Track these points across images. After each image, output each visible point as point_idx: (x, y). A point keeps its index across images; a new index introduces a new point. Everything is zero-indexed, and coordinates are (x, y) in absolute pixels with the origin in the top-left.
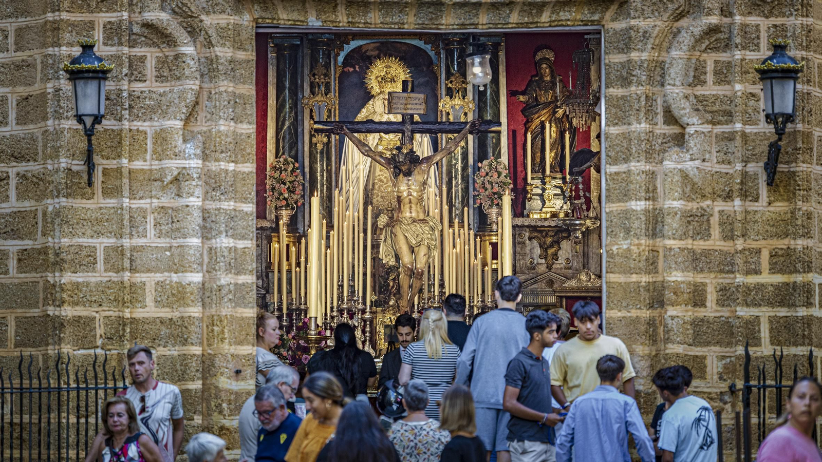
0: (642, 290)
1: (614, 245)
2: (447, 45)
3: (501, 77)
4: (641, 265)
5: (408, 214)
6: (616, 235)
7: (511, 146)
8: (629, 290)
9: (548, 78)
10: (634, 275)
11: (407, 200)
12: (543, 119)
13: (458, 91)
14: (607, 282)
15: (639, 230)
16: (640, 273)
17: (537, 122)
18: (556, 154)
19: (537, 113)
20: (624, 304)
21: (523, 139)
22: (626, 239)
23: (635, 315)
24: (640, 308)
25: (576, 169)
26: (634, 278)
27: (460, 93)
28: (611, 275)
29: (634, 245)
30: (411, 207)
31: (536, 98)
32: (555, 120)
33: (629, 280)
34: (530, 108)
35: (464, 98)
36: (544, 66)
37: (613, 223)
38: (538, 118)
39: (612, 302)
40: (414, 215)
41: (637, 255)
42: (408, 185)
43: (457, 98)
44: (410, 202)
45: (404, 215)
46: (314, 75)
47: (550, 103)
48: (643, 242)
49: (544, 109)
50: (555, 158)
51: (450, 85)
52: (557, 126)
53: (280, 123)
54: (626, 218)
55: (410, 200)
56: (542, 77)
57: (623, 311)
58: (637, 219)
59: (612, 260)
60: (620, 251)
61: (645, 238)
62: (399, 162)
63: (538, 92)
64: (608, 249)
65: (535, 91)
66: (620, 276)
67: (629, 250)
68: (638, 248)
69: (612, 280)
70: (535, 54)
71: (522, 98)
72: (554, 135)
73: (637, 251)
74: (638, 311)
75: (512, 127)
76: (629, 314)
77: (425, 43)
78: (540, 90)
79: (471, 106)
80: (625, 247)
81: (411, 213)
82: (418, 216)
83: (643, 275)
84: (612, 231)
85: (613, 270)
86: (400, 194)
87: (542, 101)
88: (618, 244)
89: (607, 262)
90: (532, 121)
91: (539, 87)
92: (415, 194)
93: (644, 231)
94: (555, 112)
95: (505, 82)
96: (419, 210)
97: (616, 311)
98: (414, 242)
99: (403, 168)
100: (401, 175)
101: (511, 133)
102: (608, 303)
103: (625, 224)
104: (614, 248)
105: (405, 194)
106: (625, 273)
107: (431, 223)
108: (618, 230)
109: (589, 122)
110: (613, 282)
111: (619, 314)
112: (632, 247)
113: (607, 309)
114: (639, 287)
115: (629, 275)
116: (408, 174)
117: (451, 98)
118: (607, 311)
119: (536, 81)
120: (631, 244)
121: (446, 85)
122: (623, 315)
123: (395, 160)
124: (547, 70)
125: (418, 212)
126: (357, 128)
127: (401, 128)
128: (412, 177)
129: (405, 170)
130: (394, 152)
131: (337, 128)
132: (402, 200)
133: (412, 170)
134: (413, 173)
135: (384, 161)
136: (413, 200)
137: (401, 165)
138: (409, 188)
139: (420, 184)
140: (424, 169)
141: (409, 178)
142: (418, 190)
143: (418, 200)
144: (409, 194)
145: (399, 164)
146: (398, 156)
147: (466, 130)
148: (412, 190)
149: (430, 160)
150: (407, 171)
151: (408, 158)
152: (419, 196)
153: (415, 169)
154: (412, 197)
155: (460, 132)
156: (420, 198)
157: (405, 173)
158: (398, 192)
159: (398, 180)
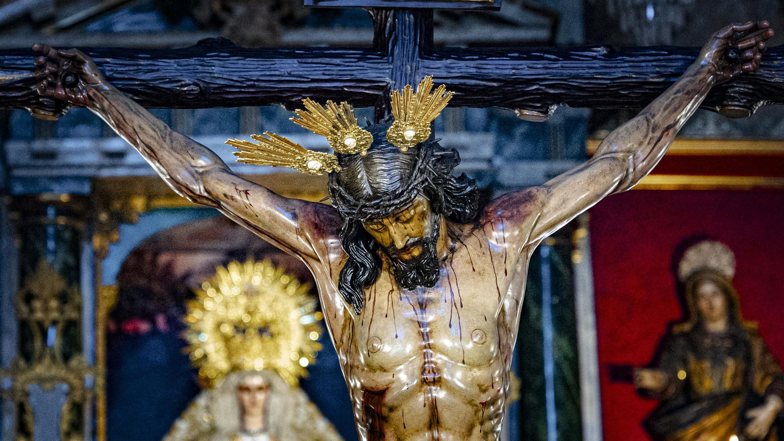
9: (721, 326)
19: (693, 421)
31: (687, 383)
36: (708, 288)
42: (425, 333)
46: (29, 298)
47: (730, 395)
49: (711, 411)
56: (700, 325)
63: (693, 363)
70: (679, 256)
71: (649, 379)
78: (699, 360)
86: (379, 380)
92: (457, 377)
94: (747, 420)
99: (397, 236)
100: (385, 282)
116: (422, 270)
126: (155, 75)
127: (372, 75)
128: (441, 290)
129: (406, 249)
130: (350, 142)
131: (54, 74)
132: (392, 409)
133: (438, 249)
134: (444, 272)
135: (295, 217)
136: (449, 407)
137: (387, 216)
138: (429, 346)
139: (483, 324)
140: (500, 251)
141: (426, 296)
142: (475, 357)
143: (476, 412)
144: (430, 377)
145: (377, 206)
146: (368, 161)
147: (698, 73)
148: (443, 353)
149: (530, 207)
150: (416, 253)
151: (422, 172)
152: (480, 386)
153: (453, 250)
154: (440, 394)
155: (662, 91)
156: (485, 398)
157: (403, 266)
158: (368, 365)
159: (369, 304)
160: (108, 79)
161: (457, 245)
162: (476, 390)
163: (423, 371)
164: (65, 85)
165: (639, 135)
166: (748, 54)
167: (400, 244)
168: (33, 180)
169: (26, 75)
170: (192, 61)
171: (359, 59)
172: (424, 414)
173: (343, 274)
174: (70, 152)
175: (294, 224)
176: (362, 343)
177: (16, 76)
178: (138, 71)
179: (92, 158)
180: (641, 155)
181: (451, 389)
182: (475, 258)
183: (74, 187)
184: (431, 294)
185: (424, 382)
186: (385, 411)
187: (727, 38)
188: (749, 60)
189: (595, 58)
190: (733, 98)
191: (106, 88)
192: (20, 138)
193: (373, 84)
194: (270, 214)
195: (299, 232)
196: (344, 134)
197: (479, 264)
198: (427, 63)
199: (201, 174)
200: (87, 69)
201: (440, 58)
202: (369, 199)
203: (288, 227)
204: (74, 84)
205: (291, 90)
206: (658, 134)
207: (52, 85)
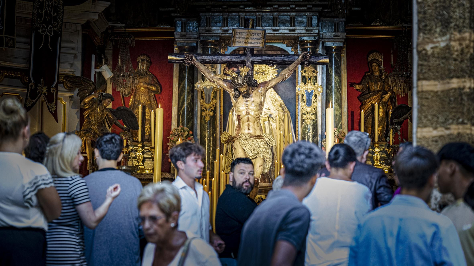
0: (465, 98)
1: (428, 43)
2: (303, 45)
3: (343, 73)
4: (464, 66)
5: (246, 131)
6: (430, 30)
7: (350, 123)
8: (447, 100)
9: (377, 74)
10: (455, 80)
11: (245, 118)
12: (373, 103)
13: (310, 79)
14: (418, 92)
15: (461, 20)
16: (463, 77)
17: (369, 104)
18: (383, 128)
19: (369, 98)
20: (441, 119)
21: (359, 118)
22: (443, 34)
23: (455, 132)
24: (463, 123)
25: (395, 120)
26: (455, 83)
27: (312, 80)
28: (425, 83)
29: (455, 41)
30: (249, 124)
31: (369, 88)
32: (382, 103)
33: (447, 87)
34: (364, 95)
35: (314, 84)
36: (375, 64)
37: (427, 15)
38: (370, 101)
39: (426, 117)
40: (251, 131)
41: (459, 53)
42: (247, 106)
43: (309, 84)
44: (248, 120)
45: (243, 131)
47: (378, 91)
48: (467, 35)
49: (374, 95)
50: (382, 131)
51: (304, 74)
52: (383, 109)
53: (180, 104)
54: (445, 8)
55: (248, 118)
56: (372, 73)
57: (440, 129)
58: (459, 6)
59: (426, 63)
60: (437, 51)
61: (469, 30)
62: (238, 84)
64: (420, 49)
65: (368, 83)
66: (436, 83)
67: (448, 47)
68: (461, 44)
69: (425, 88)
70: (368, 56)
71: (358, 87)
72: (381, 114)
73: (459, 48)
74: (461, 127)
75: (351, 109)
76: (448, 132)
77: (287, 46)
78: (371, 82)
79: (319, 90)
80: (443, 44)
81: (249, 129)
82: (255, 133)
83: (467, 80)
84: (426, 26)
85: (426, 75)
86: (239, 114)
87: (372, 90)
88: (433, 42)
89: (419, 65)
90: (365, 104)
91: (371, 80)
92: (252, 113)
93: (467, 21)
94: (382, 98)
95: (346, 77)
96: (256, 128)
97: (431, 129)
98: (251, 154)
99: (242, 90)
100: (241, 97)
101: (350, 113)
102: (419, 118)
103: (444, 14)
104: (429, 47)
105: (244, 113)
106: (442, 79)
107: (266, 139)
108: (433, 23)
109: (406, 91)
110: (427, 92)
111: (435, 133)
112: (453, 43)
113: (418, 127)
114: (461, 95)
115: (448, 80)
116: (247, 95)
117: (305, 84)
118: (419, 130)
119: (368, 76)
120: (450, 40)
121: (302, 74)
122: (440, 133)
123: (235, 83)
124: (377, 68)
125: (255, 129)
126: (205, 59)
127: (243, 59)
128: (250, 99)
129: (244, 92)
130: (234, 75)
131: (188, 59)
132: (241, 118)
133: (250, 92)
134: (251, 95)
135: (227, 85)
136: (251, 118)
137: (240, 87)
138: (248, 108)
139: (257, 104)
140: (261, 92)
141: (247, 100)
142: (255, 110)
143: (255, 119)
144: (248, 113)
145: (238, 86)
146: (237, 79)
147: (298, 60)
148: (250, 109)
149: (266, 84)
150: (246, 93)
151: (246, 80)
152: (256, 115)
153: (253, 92)
154: (250, 116)
155: (293, 63)
156: (257, 117)
157: (244, 95)
158: (238, 111)
159: (238, 101)
160: (197, 59)
161: (253, 91)
162: (255, 115)
163: (247, 112)
164: (190, 61)
165: (286, 72)
166: (308, 57)
167: (242, 92)
168: (206, 36)
169: (183, 58)
170: (212, 56)
171: (240, 56)
172: (247, 119)
173: (234, 96)
174: (215, 30)
175: (227, 86)
176: (237, 107)
177: (182, 58)
178: (202, 58)
179: (220, 31)
180: (287, 75)
181: (251, 115)
182: (256, 93)
183: (215, 38)
184: (249, 99)
185: (247, 114)
186: (240, 119)
187: (304, 54)
188: (308, 58)
189: (281, 57)
190: (306, 64)
191: (197, 61)
192: (203, 27)
193: (243, 61)
194: (223, 84)
195: (228, 88)
196: (233, 74)
197: (257, 94)
198: (252, 57)
199: (212, 77)
200: (194, 58)
201: (255, 56)
202: (237, 84)
203: (226, 87)
204: (191, 61)
205: (228, 61)
206: (290, 71)
207: (188, 60)
